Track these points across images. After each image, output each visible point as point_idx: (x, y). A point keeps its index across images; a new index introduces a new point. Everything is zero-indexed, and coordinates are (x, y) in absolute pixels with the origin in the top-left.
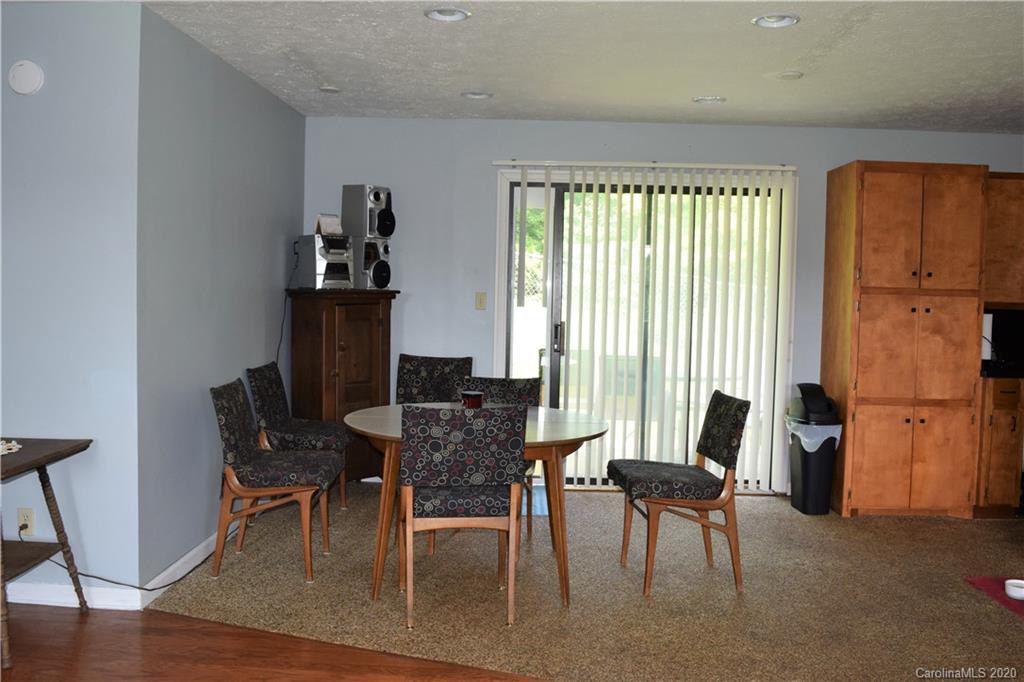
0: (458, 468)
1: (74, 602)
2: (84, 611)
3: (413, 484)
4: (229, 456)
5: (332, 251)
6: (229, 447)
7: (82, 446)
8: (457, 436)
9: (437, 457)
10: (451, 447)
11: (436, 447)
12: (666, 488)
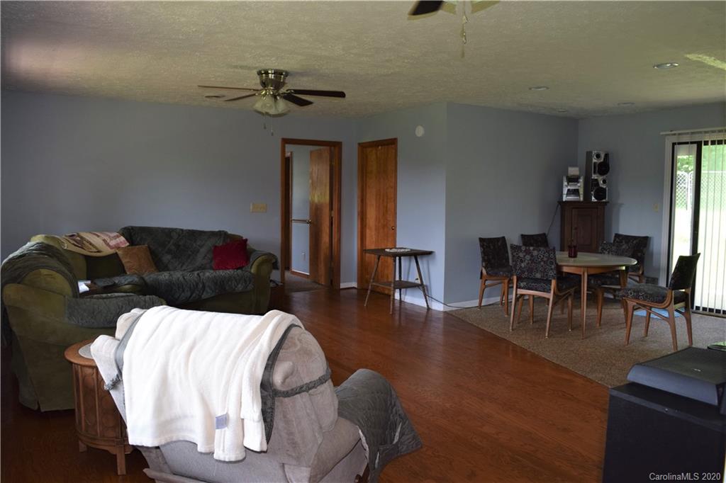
0: (530, 270)
1: (426, 306)
2: (429, 309)
3: (516, 275)
4: (484, 264)
5: (570, 183)
6: (484, 260)
7: (430, 253)
8: (528, 257)
9: (523, 265)
10: (526, 261)
11: (522, 261)
12: (635, 294)
